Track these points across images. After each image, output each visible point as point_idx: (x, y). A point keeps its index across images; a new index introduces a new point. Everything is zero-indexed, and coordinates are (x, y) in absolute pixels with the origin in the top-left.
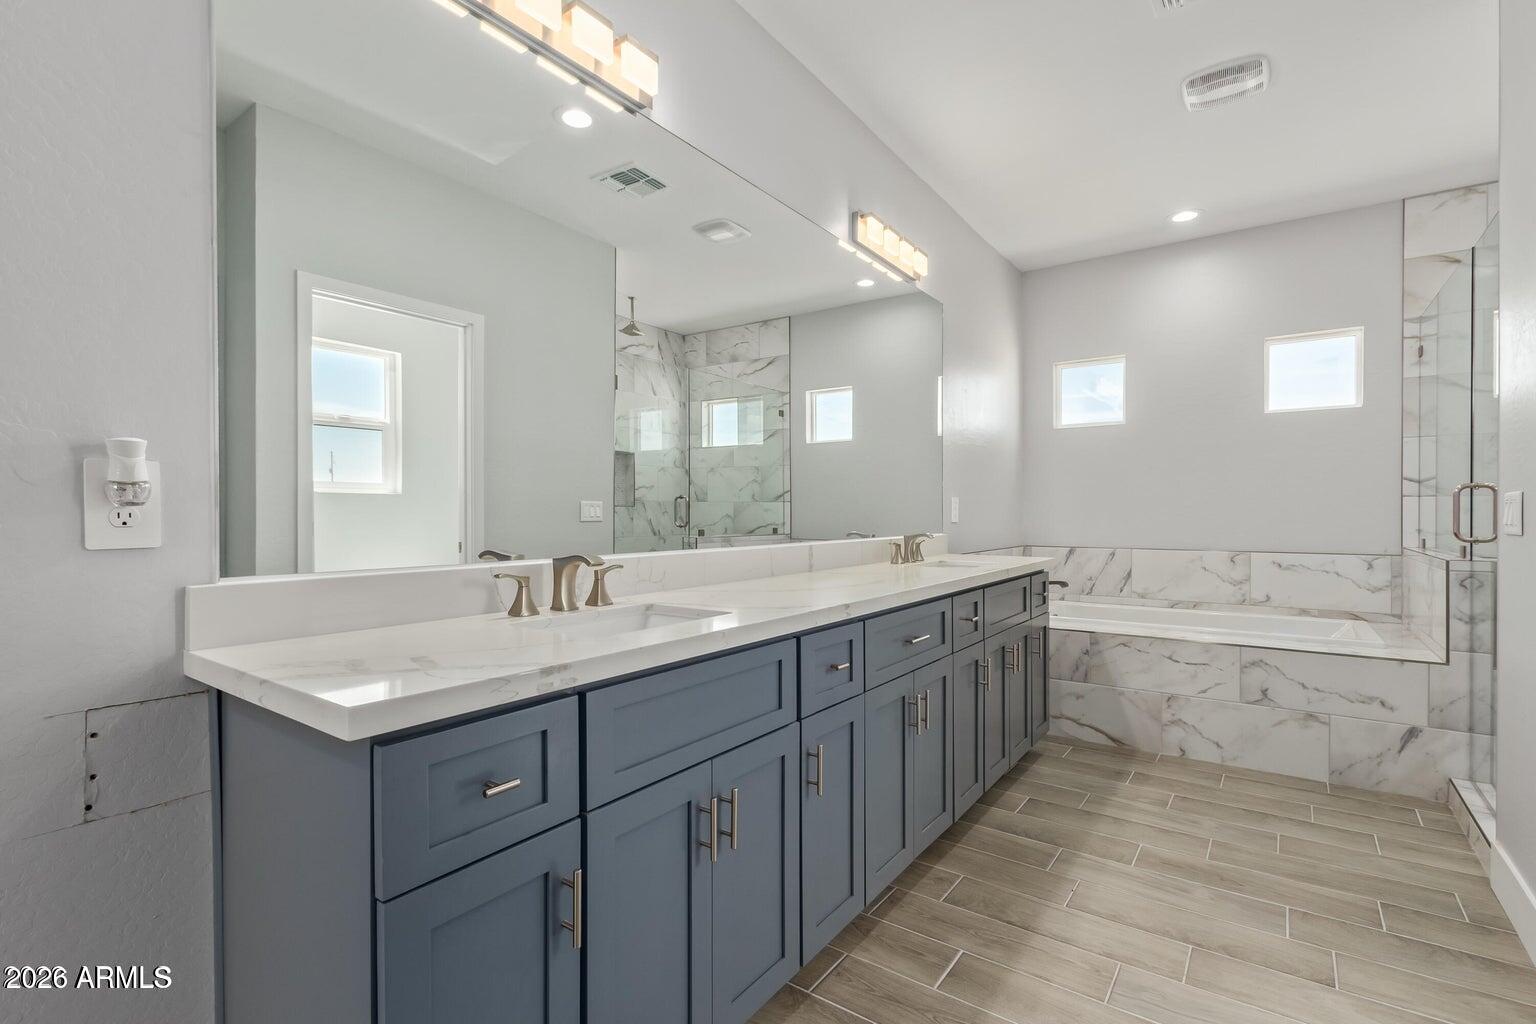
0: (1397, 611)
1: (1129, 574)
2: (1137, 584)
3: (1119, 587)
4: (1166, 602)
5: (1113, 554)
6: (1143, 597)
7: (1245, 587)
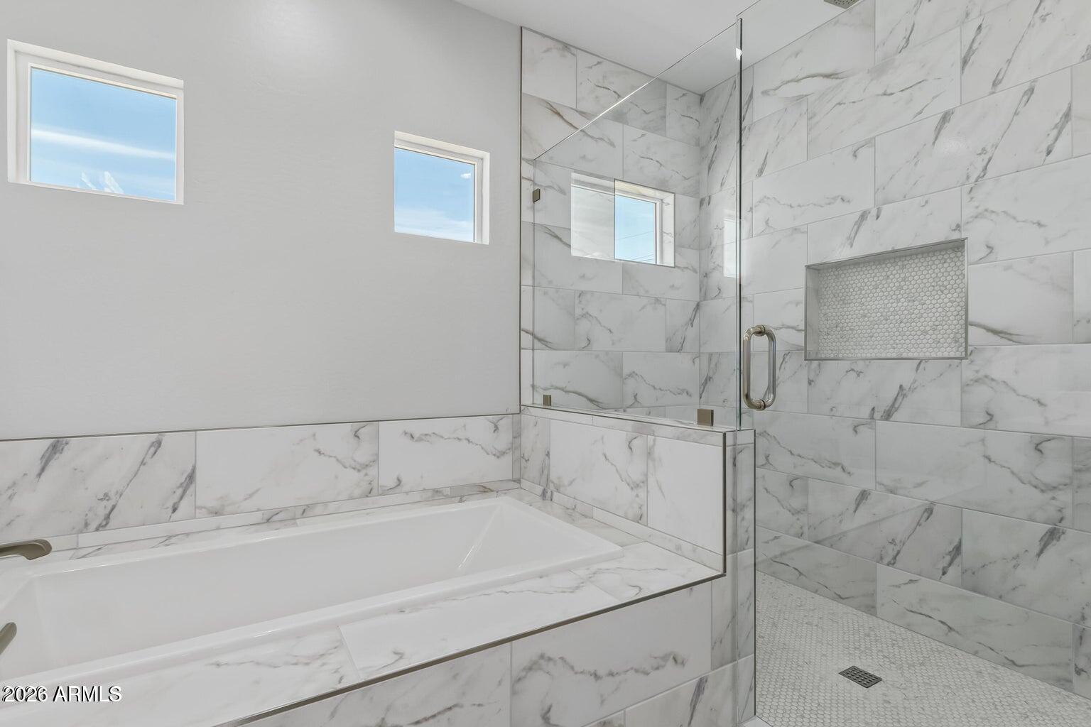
0: (517, 476)
1: (191, 478)
2: (205, 492)
3: (170, 504)
4: (259, 514)
5: (158, 444)
6: (216, 513)
7: (372, 471)
